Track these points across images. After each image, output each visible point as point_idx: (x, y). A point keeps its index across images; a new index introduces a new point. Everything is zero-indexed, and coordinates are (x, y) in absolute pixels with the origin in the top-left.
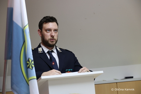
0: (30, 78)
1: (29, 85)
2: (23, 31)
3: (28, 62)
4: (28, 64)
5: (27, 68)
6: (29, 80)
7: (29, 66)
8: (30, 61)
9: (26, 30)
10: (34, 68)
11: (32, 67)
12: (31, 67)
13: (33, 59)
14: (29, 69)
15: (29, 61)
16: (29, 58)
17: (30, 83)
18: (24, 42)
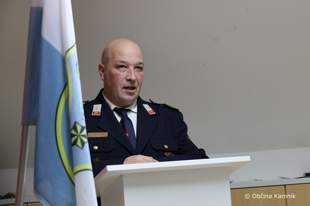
0: (77, 169)
1: (74, 184)
2: (64, 61)
3: (73, 132)
4: (73, 136)
5: (72, 144)
6: (75, 172)
7: (76, 140)
8: (79, 128)
9: (70, 57)
10: (87, 145)
11: (83, 143)
12: (79, 143)
13: (84, 125)
14: (75, 147)
15: (75, 128)
16: (76, 122)
17: (77, 179)
18: (66, 84)
